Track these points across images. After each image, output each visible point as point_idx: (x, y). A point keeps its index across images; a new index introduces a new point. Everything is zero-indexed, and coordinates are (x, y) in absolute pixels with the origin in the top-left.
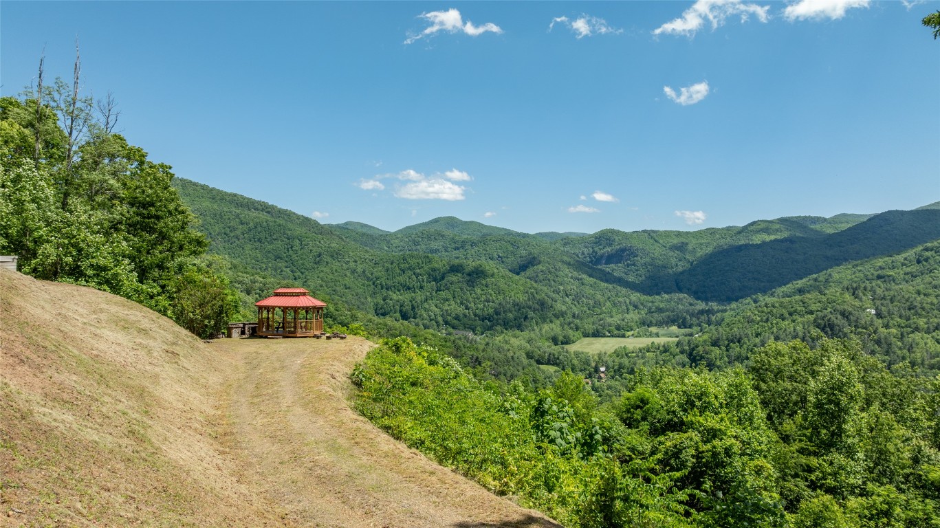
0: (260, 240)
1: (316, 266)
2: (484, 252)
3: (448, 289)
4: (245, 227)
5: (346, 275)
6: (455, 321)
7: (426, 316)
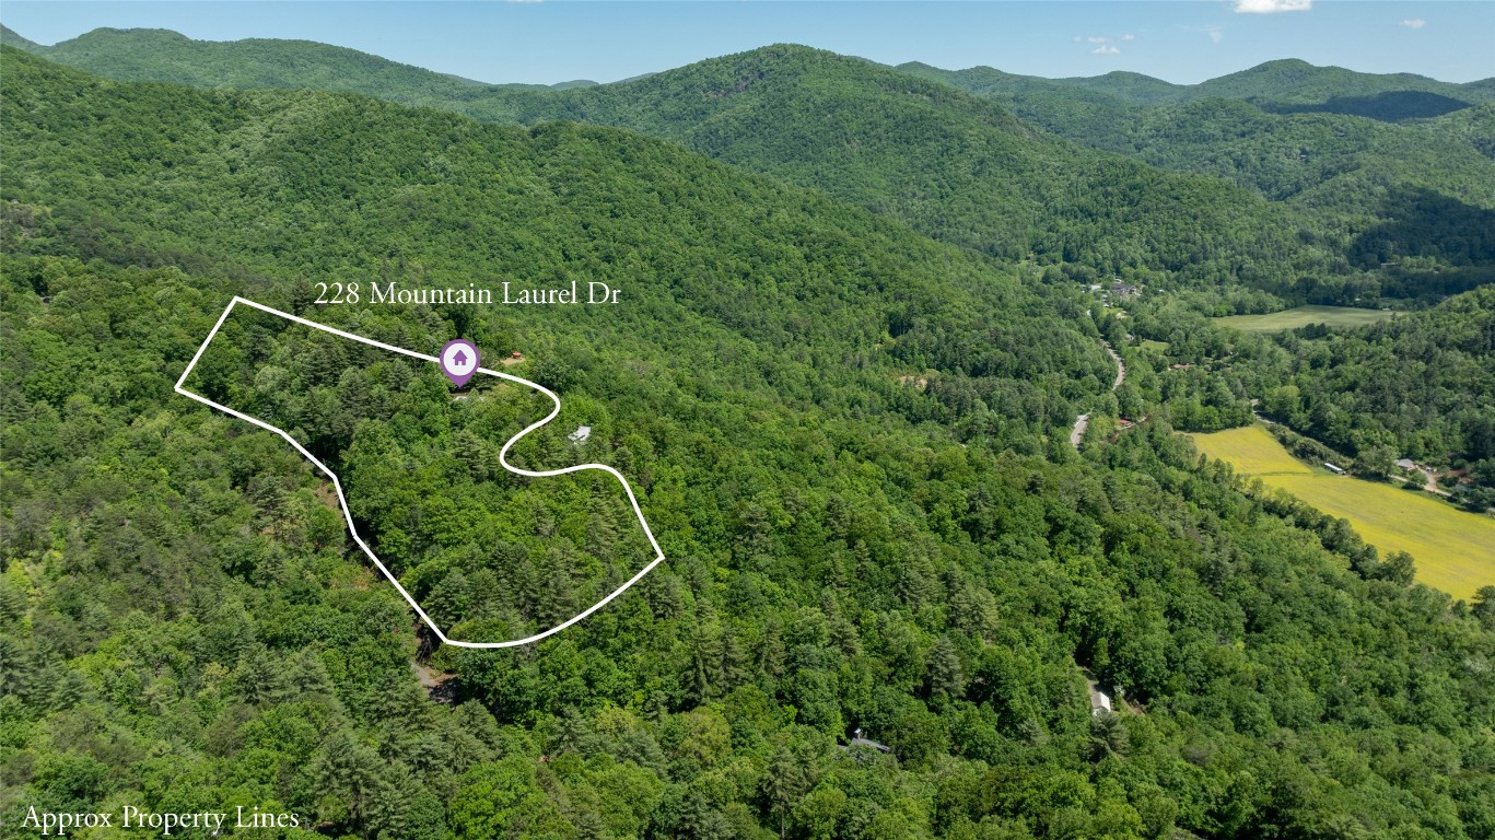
0: (907, 141)
1: (972, 179)
3: (1138, 219)
4: (891, 122)
5: (1010, 194)
6: (1128, 268)
7: (1091, 260)
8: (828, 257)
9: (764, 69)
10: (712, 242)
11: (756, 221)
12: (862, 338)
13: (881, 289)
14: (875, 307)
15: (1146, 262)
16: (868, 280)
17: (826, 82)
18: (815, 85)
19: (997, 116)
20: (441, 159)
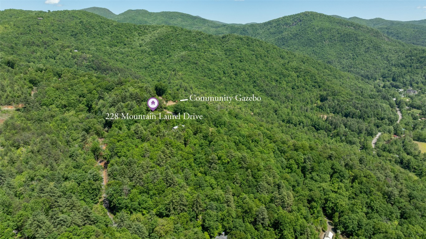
0: (344, 41)
4: (339, 35)
7: (402, 81)
8: (304, 76)
9: (301, 19)
10: (268, 70)
11: (284, 65)
12: (310, 102)
13: (319, 87)
14: (316, 92)
15: (422, 82)
16: (316, 84)
17: (320, 23)
18: (317, 24)
19: (377, 34)
20: (195, 44)
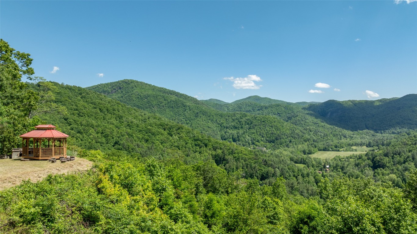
0: (172, 107)
1: (196, 118)
2: (271, 111)
3: (254, 128)
4: (166, 102)
5: (209, 122)
6: (257, 143)
7: (244, 140)
9: (121, 86)
18: (140, 91)
